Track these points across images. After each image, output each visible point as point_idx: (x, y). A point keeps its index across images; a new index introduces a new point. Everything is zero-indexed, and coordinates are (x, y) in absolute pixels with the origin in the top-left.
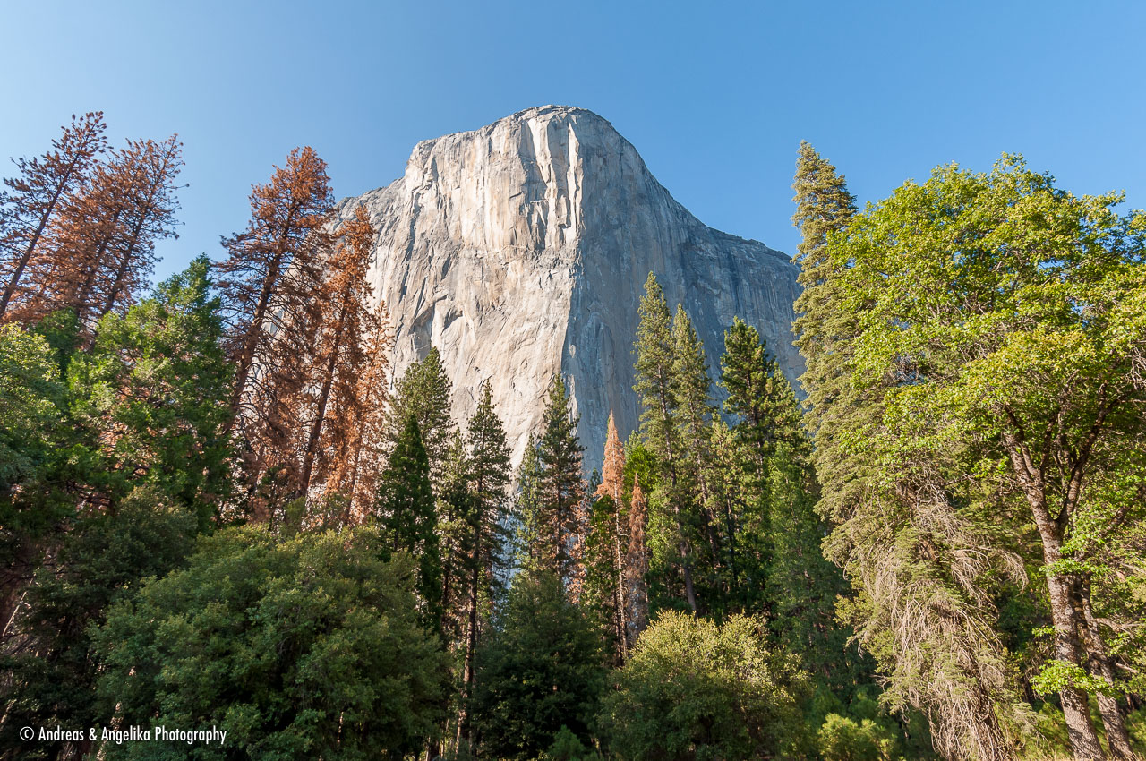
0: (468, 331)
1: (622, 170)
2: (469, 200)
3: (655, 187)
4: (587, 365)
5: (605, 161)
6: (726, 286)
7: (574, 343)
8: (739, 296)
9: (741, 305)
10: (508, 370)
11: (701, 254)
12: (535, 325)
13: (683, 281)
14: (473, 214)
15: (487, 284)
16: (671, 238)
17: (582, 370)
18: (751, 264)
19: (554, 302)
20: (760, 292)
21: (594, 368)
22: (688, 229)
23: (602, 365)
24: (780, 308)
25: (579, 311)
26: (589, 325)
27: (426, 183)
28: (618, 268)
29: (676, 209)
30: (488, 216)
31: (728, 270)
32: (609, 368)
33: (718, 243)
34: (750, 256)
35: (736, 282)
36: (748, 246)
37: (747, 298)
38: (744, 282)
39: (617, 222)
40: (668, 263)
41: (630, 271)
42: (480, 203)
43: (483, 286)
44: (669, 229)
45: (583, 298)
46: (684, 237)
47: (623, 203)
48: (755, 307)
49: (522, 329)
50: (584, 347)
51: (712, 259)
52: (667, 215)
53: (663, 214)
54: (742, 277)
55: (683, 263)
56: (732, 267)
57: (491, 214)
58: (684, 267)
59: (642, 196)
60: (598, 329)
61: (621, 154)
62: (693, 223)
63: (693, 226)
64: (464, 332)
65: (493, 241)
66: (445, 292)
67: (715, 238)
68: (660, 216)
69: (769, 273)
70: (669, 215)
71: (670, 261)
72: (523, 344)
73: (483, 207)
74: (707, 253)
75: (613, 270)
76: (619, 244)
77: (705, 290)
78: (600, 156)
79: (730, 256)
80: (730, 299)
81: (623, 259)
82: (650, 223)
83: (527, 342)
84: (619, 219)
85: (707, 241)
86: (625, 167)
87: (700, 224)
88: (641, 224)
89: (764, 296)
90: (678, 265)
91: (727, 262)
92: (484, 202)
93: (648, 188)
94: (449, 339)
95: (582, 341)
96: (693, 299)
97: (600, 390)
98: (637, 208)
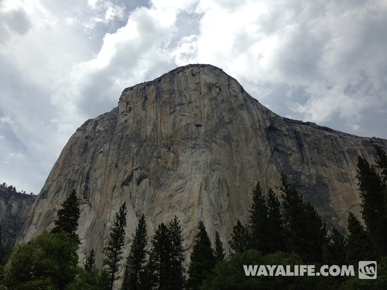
0: (150, 187)
1: (230, 93)
2: (150, 116)
3: (250, 99)
4: (214, 201)
5: (220, 89)
6: (294, 149)
7: (205, 189)
8: (303, 153)
9: (304, 158)
10: (170, 207)
11: (279, 132)
12: (185, 181)
13: (269, 149)
14: (152, 124)
15: (160, 160)
16: (260, 126)
17: (211, 204)
18: (308, 135)
19: (194, 167)
20: (316, 150)
21: (218, 203)
22: (270, 120)
23: (222, 201)
24: (329, 159)
25: (208, 171)
26: (214, 178)
27: (128, 109)
28: (230, 145)
29: (262, 110)
30: (159, 124)
31: (295, 140)
32: (226, 202)
33: (288, 125)
34: (307, 131)
35: (300, 146)
36: (306, 126)
37: (308, 154)
38: (306, 146)
39: (229, 120)
40: (259, 139)
41: (237, 146)
42: (155, 117)
43: (157, 161)
44: (259, 121)
45: (210, 164)
46: (268, 124)
47: (232, 110)
48: (314, 160)
49: (178, 183)
50: (211, 191)
51: (286, 135)
52: (257, 113)
53: (255, 113)
54: (304, 143)
55: (268, 139)
56: (298, 138)
57: (160, 123)
58: (269, 140)
59: (242, 105)
60: (219, 180)
61: (229, 85)
62: (273, 116)
63: (273, 118)
64: (148, 187)
65: (162, 137)
66: (138, 166)
67: (286, 123)
68: (253, 114)
69: (320, 139)
70: (259, 114)
71: (260, 138)
72: (178, 192)
73: (157, 119)
74: (282, 132)
75: (227, 146)
76: (231, 132)
77: (283, 152)
78: (217, 87)
79: (295, 132)
80: (298, 156)
81: (233, 140)
82: (247, 119)
83: (180, 191)
84: (230, 119)
85: (281, 125)
86: (231, 91)
87: (277, 116)
88: (242, 120)
89: (318, 152)
90: (265, 140)
91: (294, 136)
92: (157, 117)
93: (245, 100)
94: (140, 191)
95: (210, 188)
96: (276, 158)
97: (222, 215)
98: (240, 112)
